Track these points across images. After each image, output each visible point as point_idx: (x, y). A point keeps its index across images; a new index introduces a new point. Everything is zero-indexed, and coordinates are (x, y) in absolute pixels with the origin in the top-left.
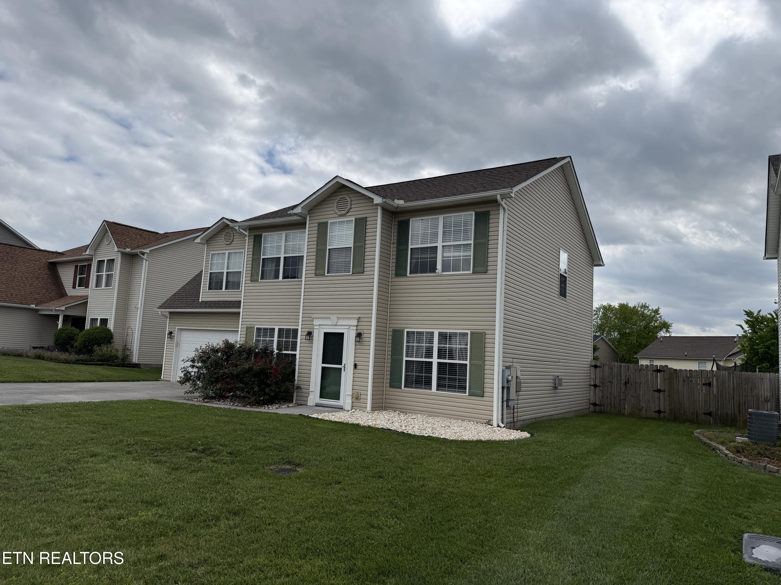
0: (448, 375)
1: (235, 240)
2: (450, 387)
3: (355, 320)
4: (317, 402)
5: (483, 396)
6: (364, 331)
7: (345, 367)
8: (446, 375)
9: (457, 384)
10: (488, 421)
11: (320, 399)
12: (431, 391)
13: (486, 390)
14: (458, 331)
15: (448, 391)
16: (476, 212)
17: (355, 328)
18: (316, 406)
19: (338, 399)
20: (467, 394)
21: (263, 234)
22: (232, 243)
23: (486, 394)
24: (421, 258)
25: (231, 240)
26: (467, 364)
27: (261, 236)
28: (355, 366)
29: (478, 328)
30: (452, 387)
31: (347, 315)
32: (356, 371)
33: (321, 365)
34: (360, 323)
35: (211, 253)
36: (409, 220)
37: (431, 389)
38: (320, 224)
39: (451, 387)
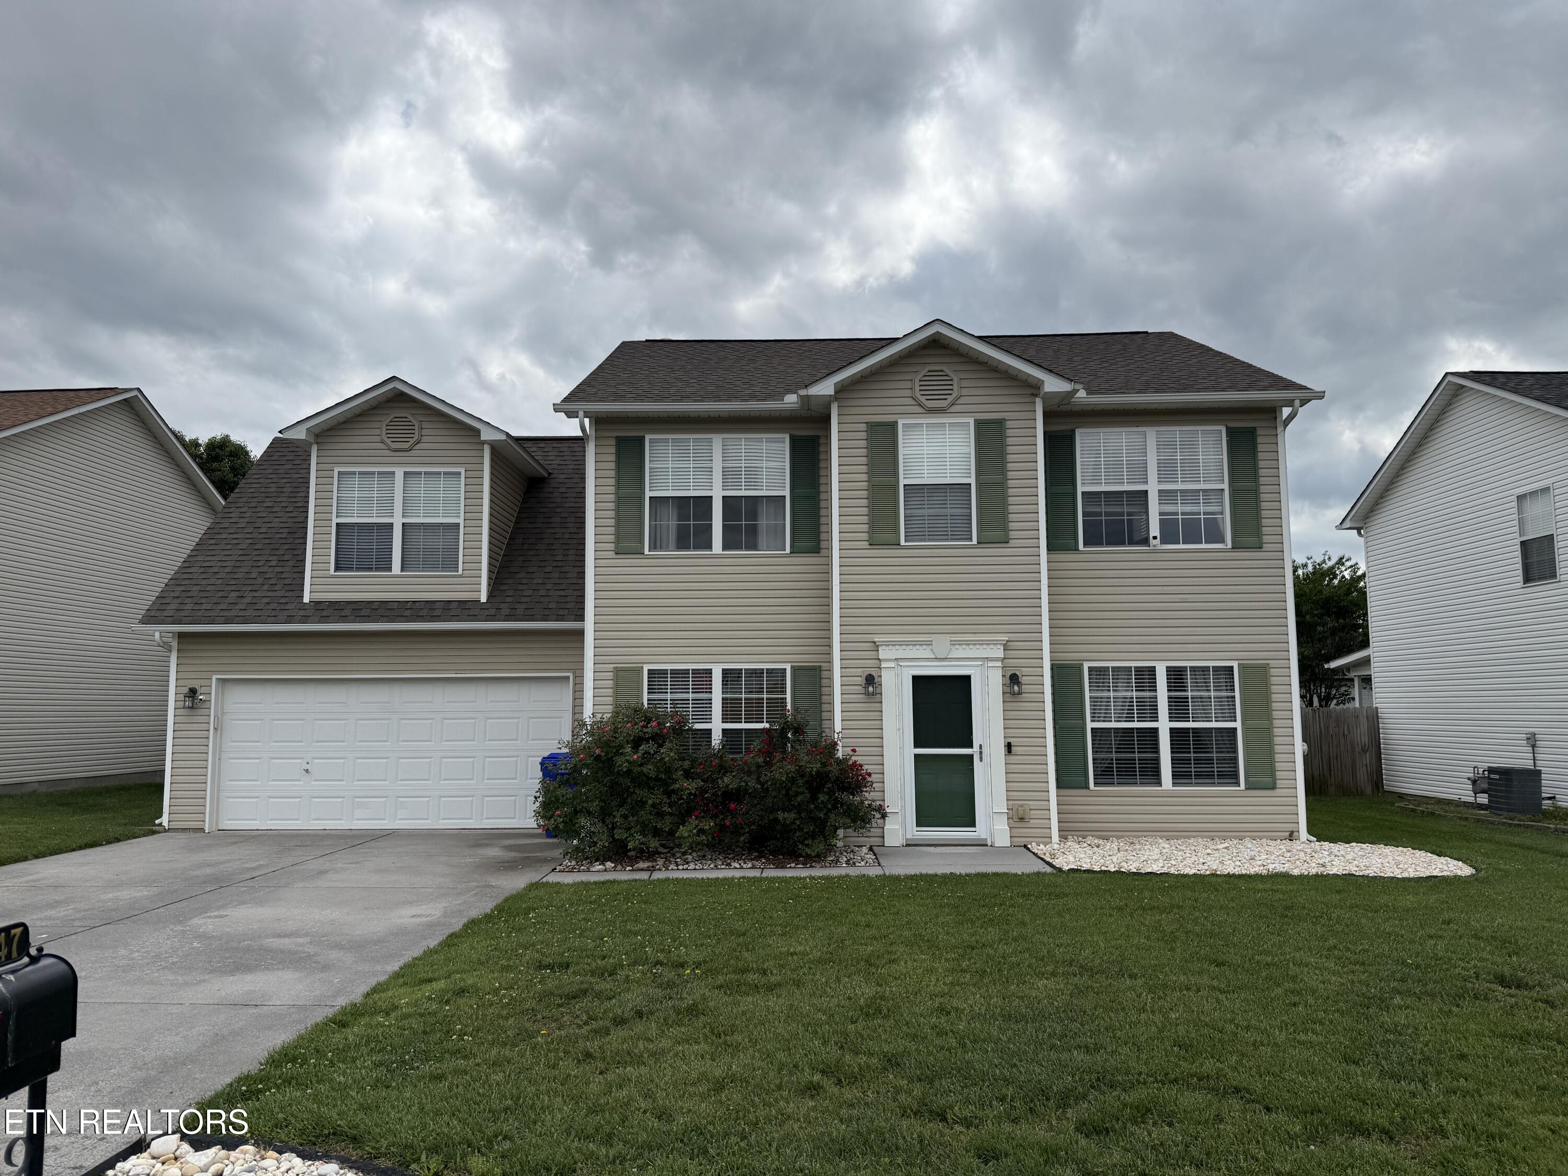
0: (1194, 752)
1: (424, 439)
2: (1199, 776)
3: (999, 646)
4: (909, 836)
5: (1274, 787)
6: (1023, 669)
7: (981, 753)
8: (1190, 752)
9: (1216, 770)
10: (1288, 834)
11: (919, 829)
12: (1159, 788)
13: (1279, 775)
14: (1211, 664)
15: (1197, 784)
16: (1228, 429)
17: (999, 664)
18: (908, 845)
19: (972, 824)
20: (1243, 786)
21: (648, 438)
22: (416, 447)
23: (1279, 783)
24: (1107, 514)
25: (412, 441)
26: (1235, 729)
27: (641, 440)
28: (1009, 747)
29: (1254, 656)
30: (1203, 775)
31: (972, 635)
32: (1012, 758)
33: (911, 751)
34: (1011, 653)
35: (336, 470)
36: (1073, 431)
37: (1159, 783)
38: (873, 427)
39: (1206, 777)
